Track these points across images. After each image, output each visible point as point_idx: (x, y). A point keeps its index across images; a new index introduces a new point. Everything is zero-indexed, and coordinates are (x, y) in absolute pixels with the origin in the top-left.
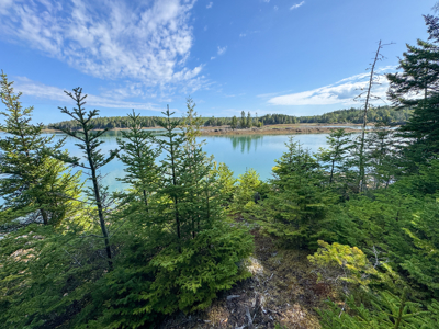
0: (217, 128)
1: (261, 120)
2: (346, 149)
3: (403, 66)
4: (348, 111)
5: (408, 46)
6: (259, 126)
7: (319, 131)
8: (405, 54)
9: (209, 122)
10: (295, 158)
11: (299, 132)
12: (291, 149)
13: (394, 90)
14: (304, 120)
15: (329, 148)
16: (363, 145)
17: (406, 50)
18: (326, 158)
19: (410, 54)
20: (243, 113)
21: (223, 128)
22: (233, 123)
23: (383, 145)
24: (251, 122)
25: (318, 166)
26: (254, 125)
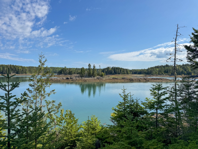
0: (69, 76)
1: (103, 70)
2: (165, 99)
3: (193, 41)
4: (164, 67)
5: (194, 29)
6: (102, 76)
7: (146, 81)
8: (193, 34)
9: (62, 71)
10: (128, 106)
11: (131, 81)
12: (124, 99)
13: (190, 56)
14: (135, 72)
15: (152, 99)
16: (176, 93)
17: (193, 32)
18: (151, 106)
19: (196, 34)
20: (89, 65)
21: (73, 76)
22: (81, 73)
23: (189, 94)
24: (96, 72)
25: (146, 113)
26: (98, 75)
